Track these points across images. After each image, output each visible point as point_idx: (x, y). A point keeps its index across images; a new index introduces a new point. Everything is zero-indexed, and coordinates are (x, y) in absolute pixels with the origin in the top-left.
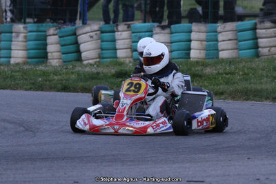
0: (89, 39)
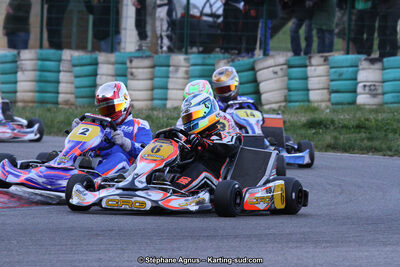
0: (272, 76)
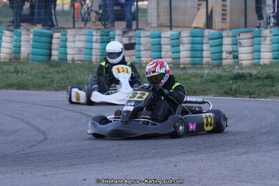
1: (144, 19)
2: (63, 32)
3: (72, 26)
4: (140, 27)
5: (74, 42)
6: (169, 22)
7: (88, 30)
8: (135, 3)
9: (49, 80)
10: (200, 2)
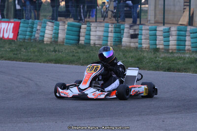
1: (145, 17)
2: (88, 25)
3: (95, 20)
4: (142, 23)
5: (96, 31)
6: (163, 20)
7: (105, 24)
8: (139, 6)
9: (77, 58)
10: (185, 7)
